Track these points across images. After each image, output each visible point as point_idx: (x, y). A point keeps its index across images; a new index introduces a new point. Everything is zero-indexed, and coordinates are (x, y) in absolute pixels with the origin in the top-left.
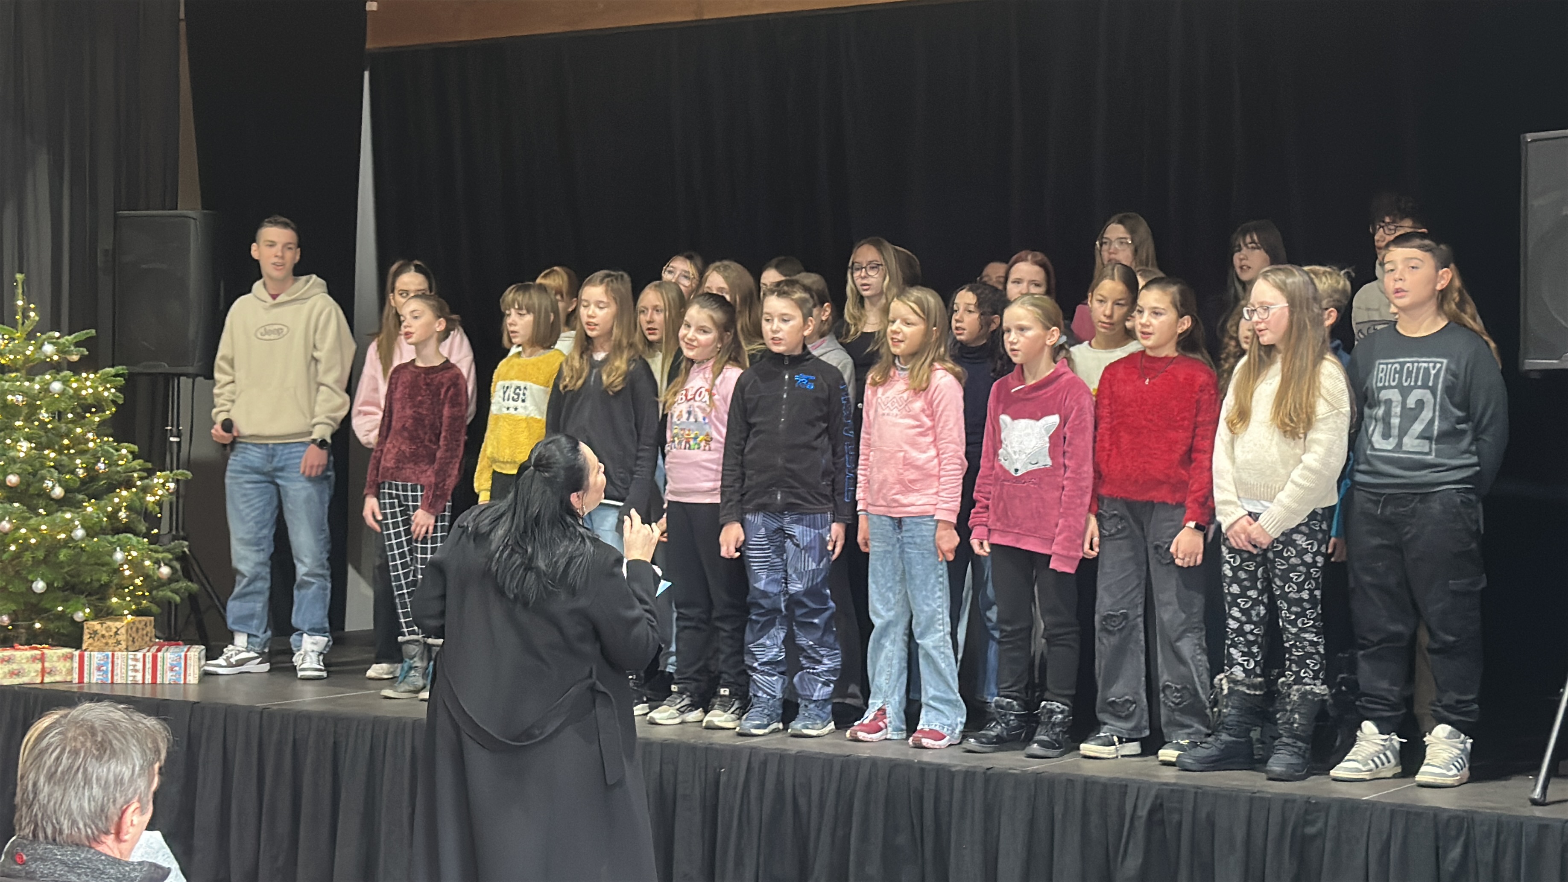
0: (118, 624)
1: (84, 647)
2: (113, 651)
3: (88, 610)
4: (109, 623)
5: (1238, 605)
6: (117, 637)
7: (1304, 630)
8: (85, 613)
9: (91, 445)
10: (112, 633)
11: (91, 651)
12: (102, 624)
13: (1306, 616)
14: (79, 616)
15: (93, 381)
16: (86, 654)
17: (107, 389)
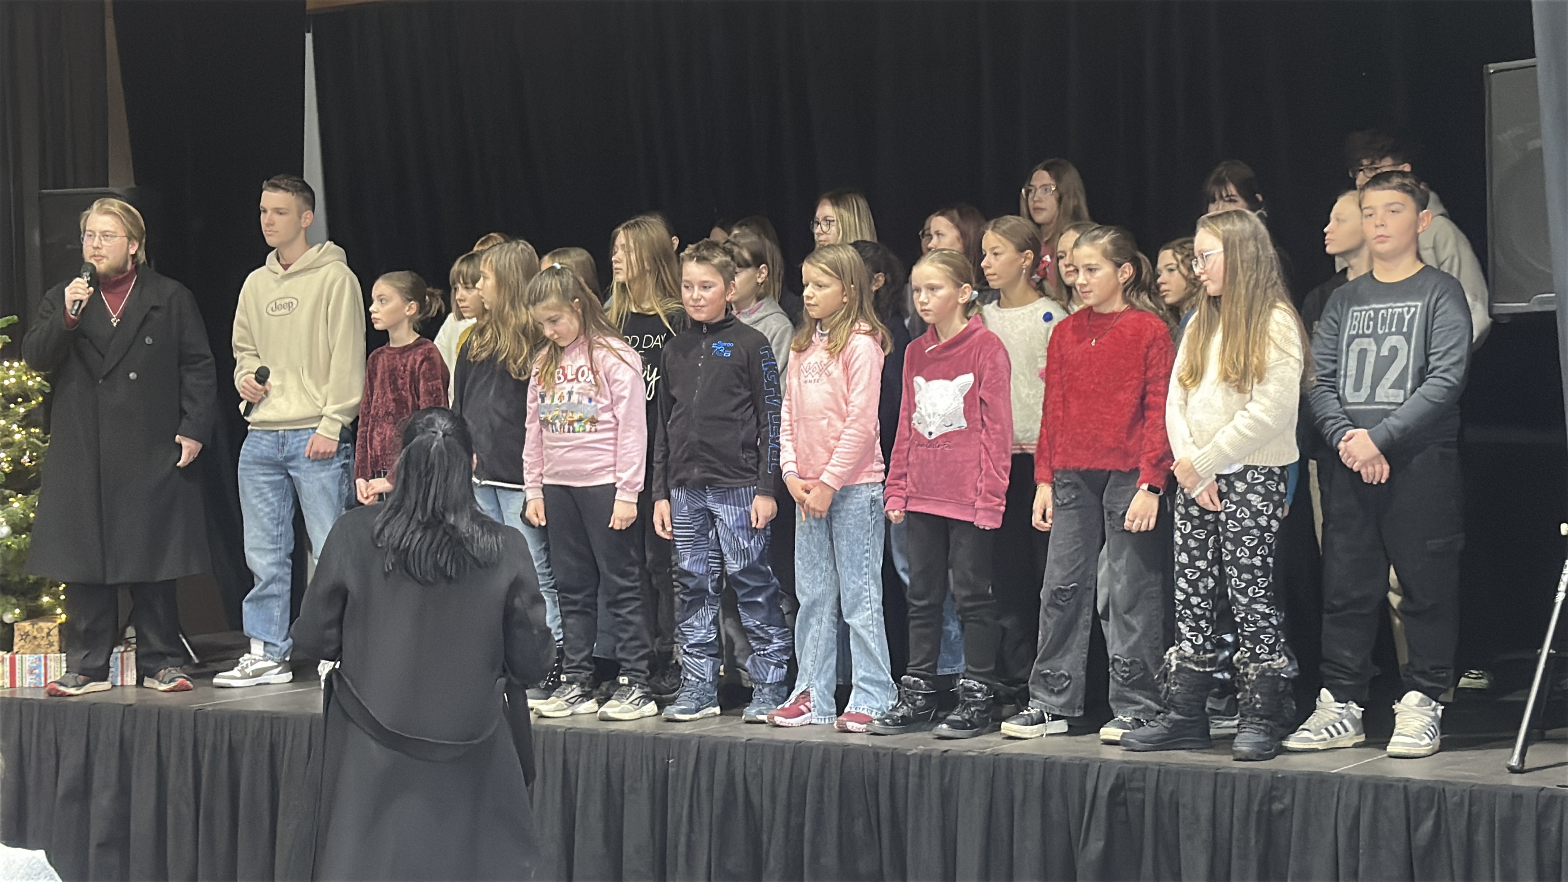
0: (50, 625)
1: (16, 649)
2: (47, 653)
3: (17, 611)
4: (41, 624)
5: (1185, 576)
6: (50, 638)
7: (1253, 600)
8: (14, 614)
9: (17, 437)
10: (44, 634)
11: (23, 653)
12: (33, 625)
13: (1257, 584)
14: (8, 618)
15: (18, 370)
16: (18, 657)
17: (33, 378)
